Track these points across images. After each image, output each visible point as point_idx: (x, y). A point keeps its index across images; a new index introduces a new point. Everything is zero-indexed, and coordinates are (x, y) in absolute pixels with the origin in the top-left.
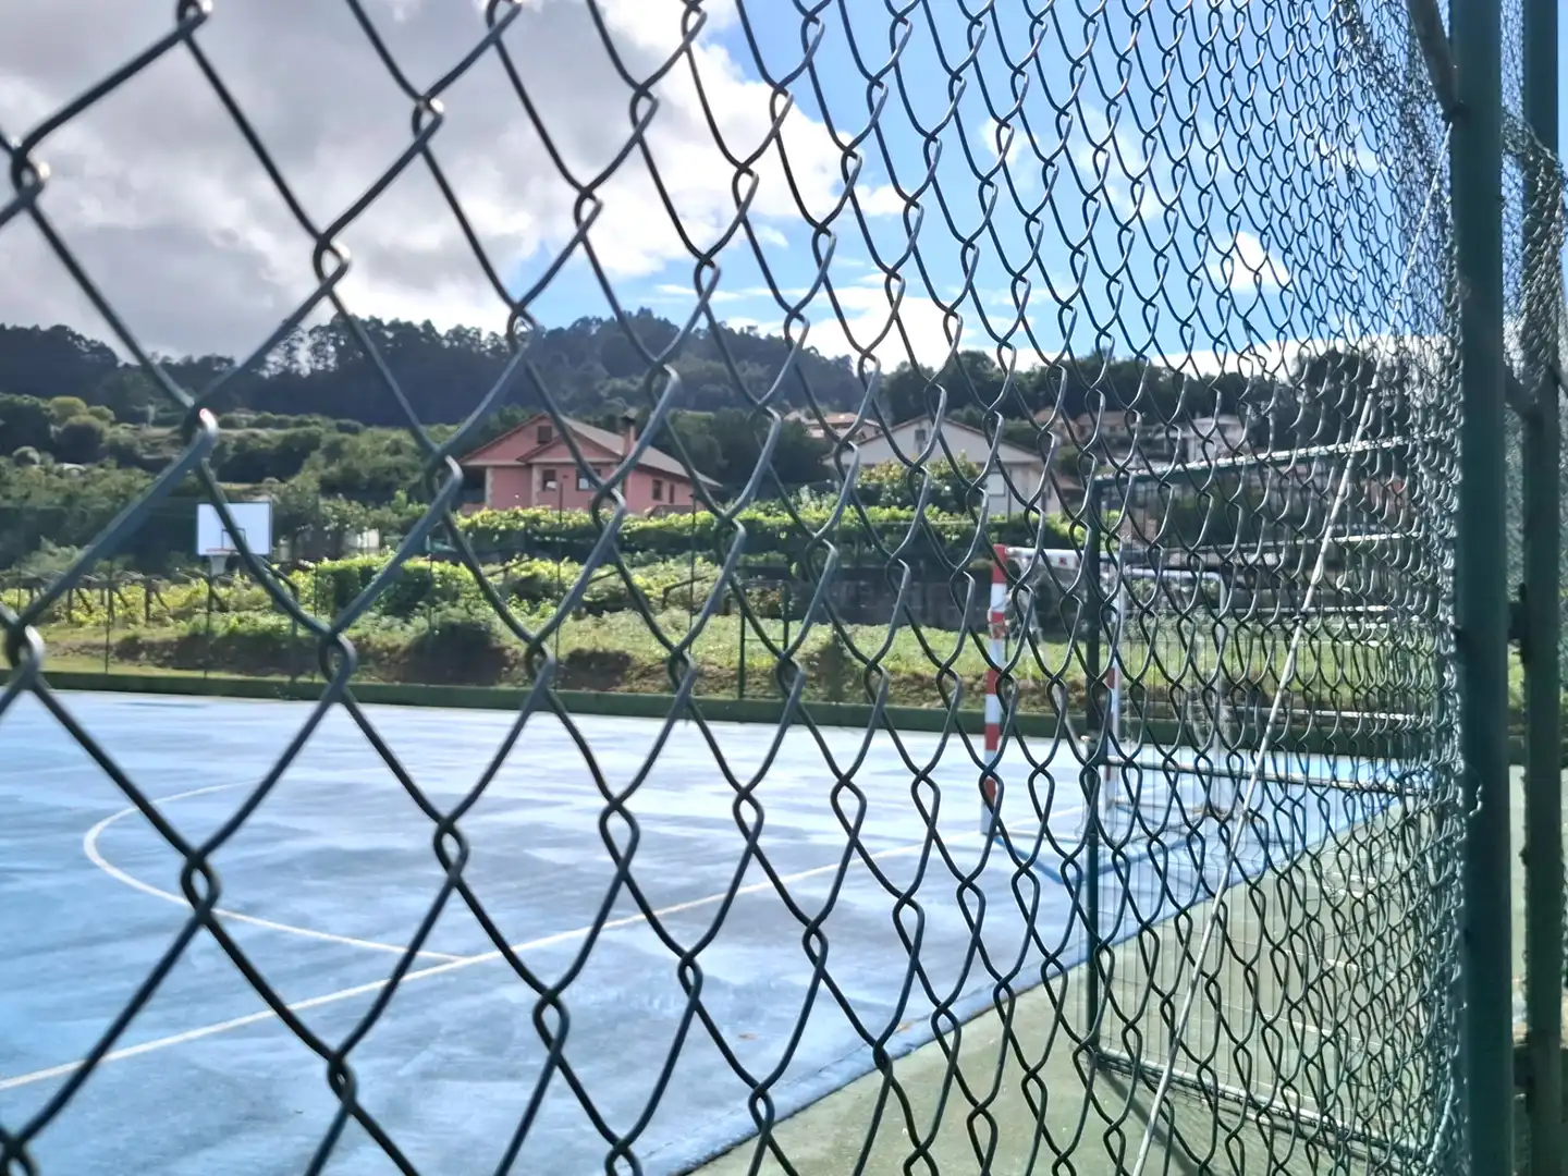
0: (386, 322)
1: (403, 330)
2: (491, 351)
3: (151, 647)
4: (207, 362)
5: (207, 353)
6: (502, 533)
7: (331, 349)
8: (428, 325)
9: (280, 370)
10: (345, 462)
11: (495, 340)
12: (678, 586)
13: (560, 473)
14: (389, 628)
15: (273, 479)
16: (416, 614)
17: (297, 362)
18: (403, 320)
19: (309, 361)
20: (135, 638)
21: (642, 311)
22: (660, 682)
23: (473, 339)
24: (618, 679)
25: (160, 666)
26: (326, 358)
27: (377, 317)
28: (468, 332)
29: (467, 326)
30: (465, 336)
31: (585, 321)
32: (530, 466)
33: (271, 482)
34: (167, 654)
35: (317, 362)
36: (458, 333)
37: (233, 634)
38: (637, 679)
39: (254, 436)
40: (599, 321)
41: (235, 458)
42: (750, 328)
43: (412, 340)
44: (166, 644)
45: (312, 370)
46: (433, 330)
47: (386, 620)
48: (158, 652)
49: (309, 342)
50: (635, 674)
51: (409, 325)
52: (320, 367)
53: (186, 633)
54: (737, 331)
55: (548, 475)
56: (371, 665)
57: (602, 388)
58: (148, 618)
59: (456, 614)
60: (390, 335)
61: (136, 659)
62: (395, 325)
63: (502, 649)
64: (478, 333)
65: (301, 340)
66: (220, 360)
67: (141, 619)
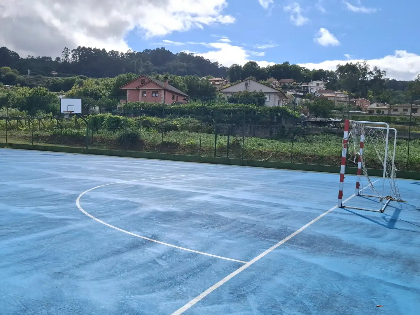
0: (93, 49)
1: (97, 51)
2: (121, 58)
3: (42, 137)
4: (44, 58)
5: (44, 56)
6: (134, 108)
7: (78, 56)
8: (104, 50)
9: (64, 61)
10: (84, 87)
11: (122, 55)
12: (185, 124)
13: (147, 92)
14: (110, 134)
15: (63, 91)
16: (117, 131)
17: (68, 59)
18: (97, 48)
19: (72, 59)
20: (38, 135)
21: (162, 48)
22: (188, 151)
23: (116, 54)
24: (176, 150)
25: (45, 143)
26: (76, 59)
27: (90, 47)
28: (115, 52)
29: (115, 51)
30: (114, 53)
31: (146, 50)
32: (139, 90)
33: (62, 92)
34: (47, 139)
35: (74, 59)
36: (112, 52)
37: (65, 134)
38: (181, 150)
39: (57, 79)
40: (151, 50)
41: (53, 85)
42: (192, 54)
43: (100, 54)
44: (47, 137)
45: (72, 61)
46: (106, 51)
47: (108, 132)
48: (45, 139)
49: (72, 54)
50: (181, 149)
51: (99, 49)
52: (75, 61)
53: (52, 134)
54: (188, 54)
55: (144, 92)
56: (105, 144)
57: (151, 69)
58: (40, 129)
59: (130, 130)
60: (94, 52)
61: (38, 141)
62: (95, 50)
63: (142, 141)
64: (118, 53)
65: (69, 53)
66: (47, 58)
67: (38, 129)
